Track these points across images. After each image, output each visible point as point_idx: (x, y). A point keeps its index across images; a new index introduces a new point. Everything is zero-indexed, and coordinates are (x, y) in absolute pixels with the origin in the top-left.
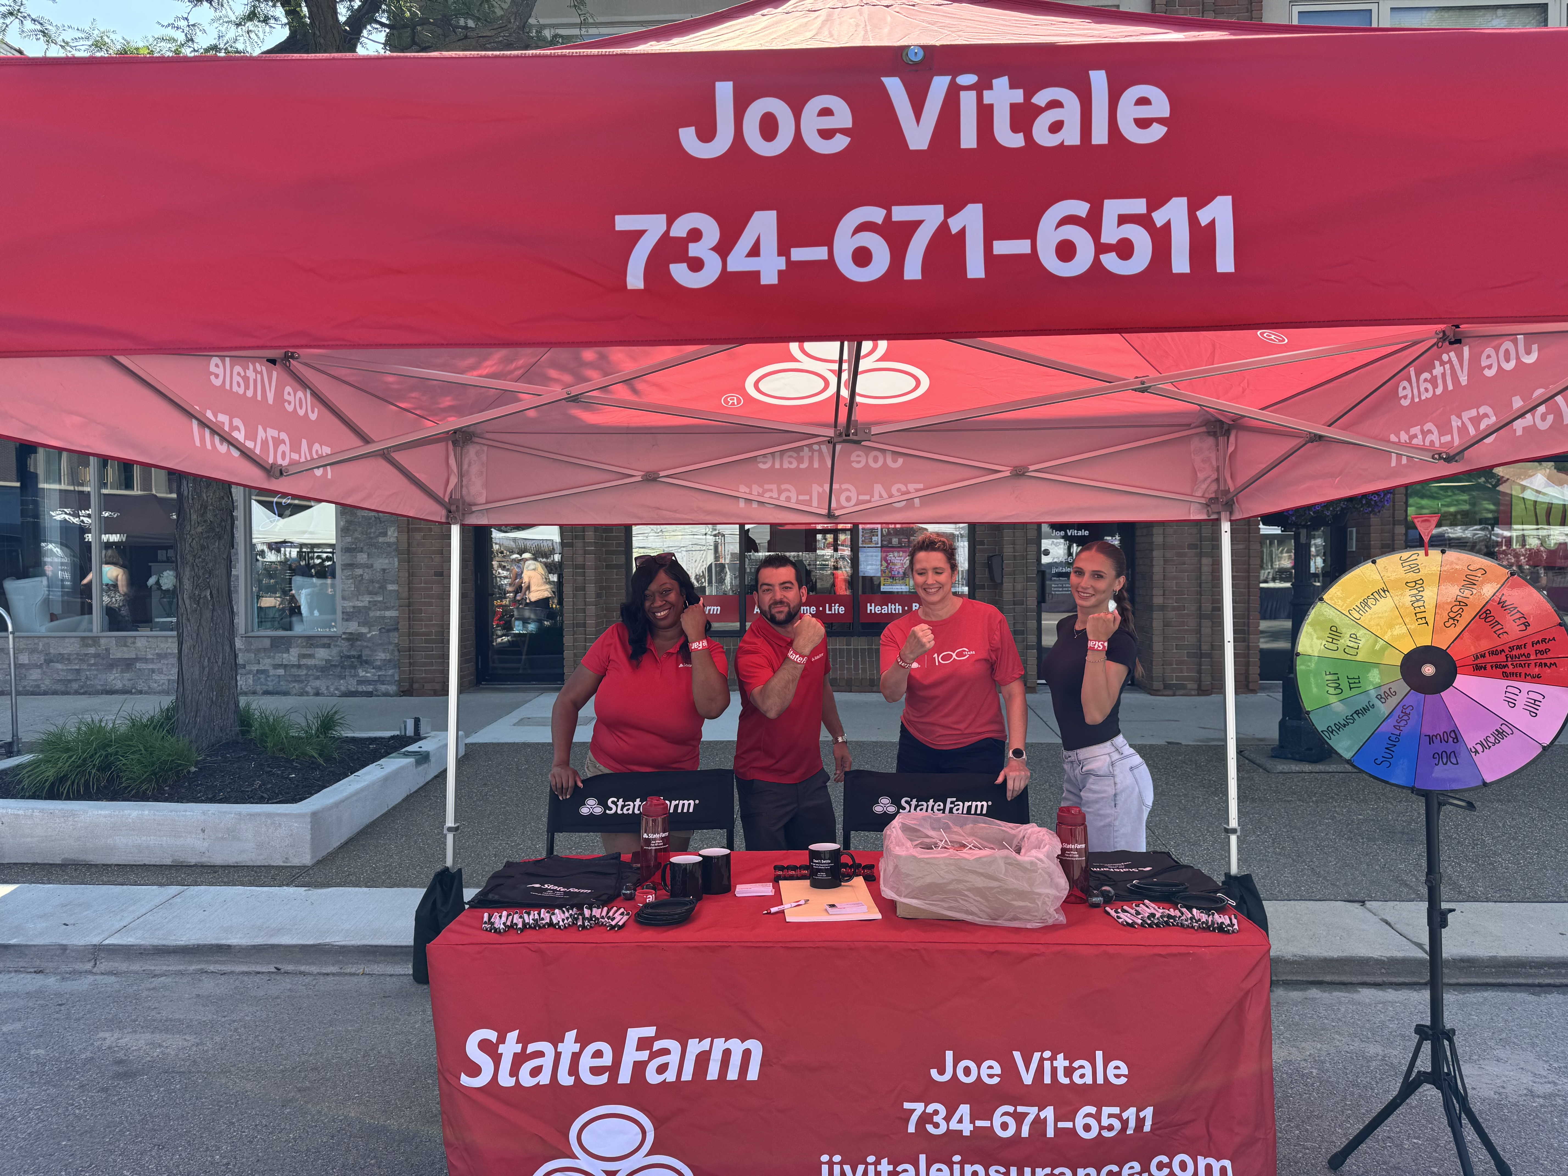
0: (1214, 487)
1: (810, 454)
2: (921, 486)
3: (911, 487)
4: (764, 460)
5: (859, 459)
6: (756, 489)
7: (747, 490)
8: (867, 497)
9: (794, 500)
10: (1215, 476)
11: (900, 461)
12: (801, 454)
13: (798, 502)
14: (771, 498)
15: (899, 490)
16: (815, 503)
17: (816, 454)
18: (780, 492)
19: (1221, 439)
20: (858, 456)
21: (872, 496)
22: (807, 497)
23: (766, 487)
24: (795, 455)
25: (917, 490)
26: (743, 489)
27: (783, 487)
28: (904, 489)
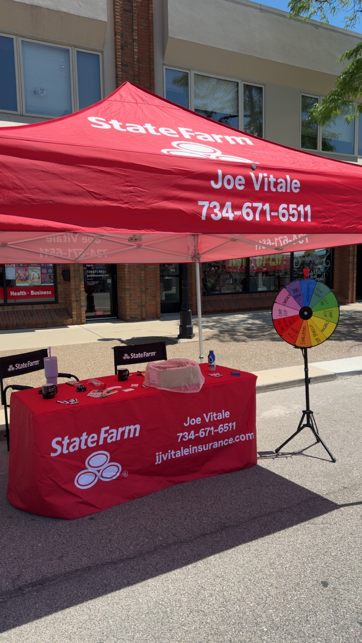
0: (194, 252)
1: (67, 237)
2: (107, 250)
3: (104, 250)
4: (49, 239)
5: (84, 239)
6: (47, 250)
7: (43, 250)
8: (88, 254)
9: (61, 254)
10: (194, 249)
11: (100, 241)
12: (63, 237)
13: (63, 255)
14: (53, 253)
15: (99, 251)
16: (69, 256)
17: (69, 237)
18: (56, 251)
19: (196, 237)
20: (84, 238)
21: (90, 254)
22: (66, 254)
23: (51, 249)
24: (61, 237)
25: (106, 252)
26: (41, 249)
27: (57, 249)
28: (101, 251)
